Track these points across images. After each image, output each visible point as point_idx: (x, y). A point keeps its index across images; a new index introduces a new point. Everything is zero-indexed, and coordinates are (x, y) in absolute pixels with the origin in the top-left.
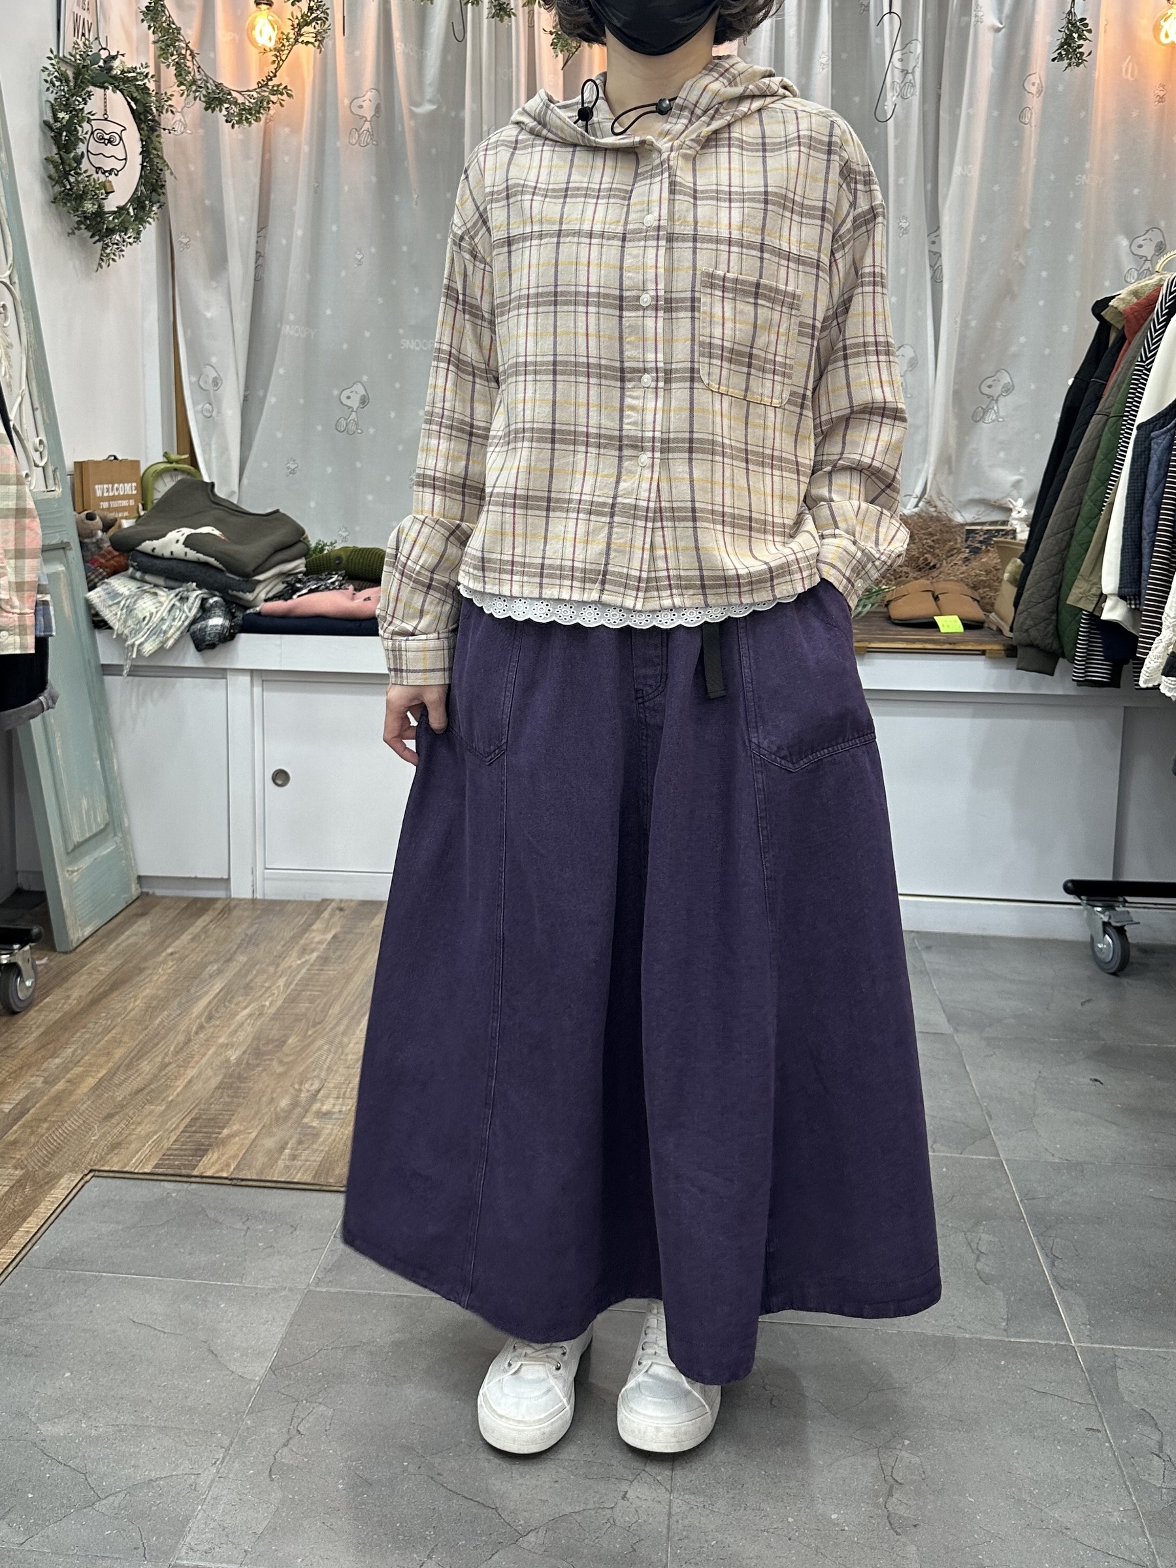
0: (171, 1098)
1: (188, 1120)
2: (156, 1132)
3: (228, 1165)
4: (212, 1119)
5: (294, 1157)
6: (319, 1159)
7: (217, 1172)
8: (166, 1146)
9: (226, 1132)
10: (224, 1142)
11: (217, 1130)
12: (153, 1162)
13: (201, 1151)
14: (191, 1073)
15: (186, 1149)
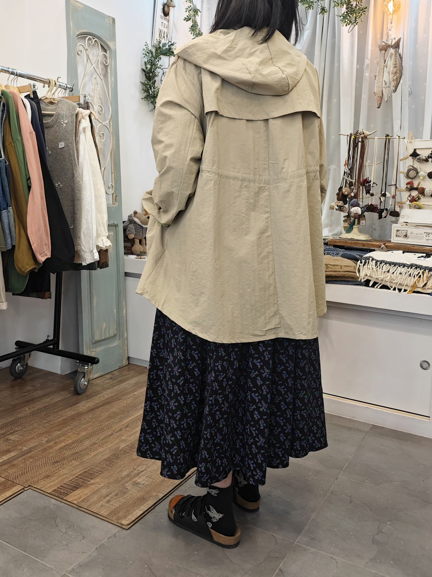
0: (84, 460)
1: (83, 471)
2: (66, 474)
3: (80, 498)
4: (91, 474)
5: (109, 501)
6: (117, 505)
7: (74, 500)
8: (65, 482)
9: (92, 481)
10: (87, 486)
11: (89, 480)
12: (54, 489)
13: (76, 488)
14: (101, 450)
15: (71, 486)
